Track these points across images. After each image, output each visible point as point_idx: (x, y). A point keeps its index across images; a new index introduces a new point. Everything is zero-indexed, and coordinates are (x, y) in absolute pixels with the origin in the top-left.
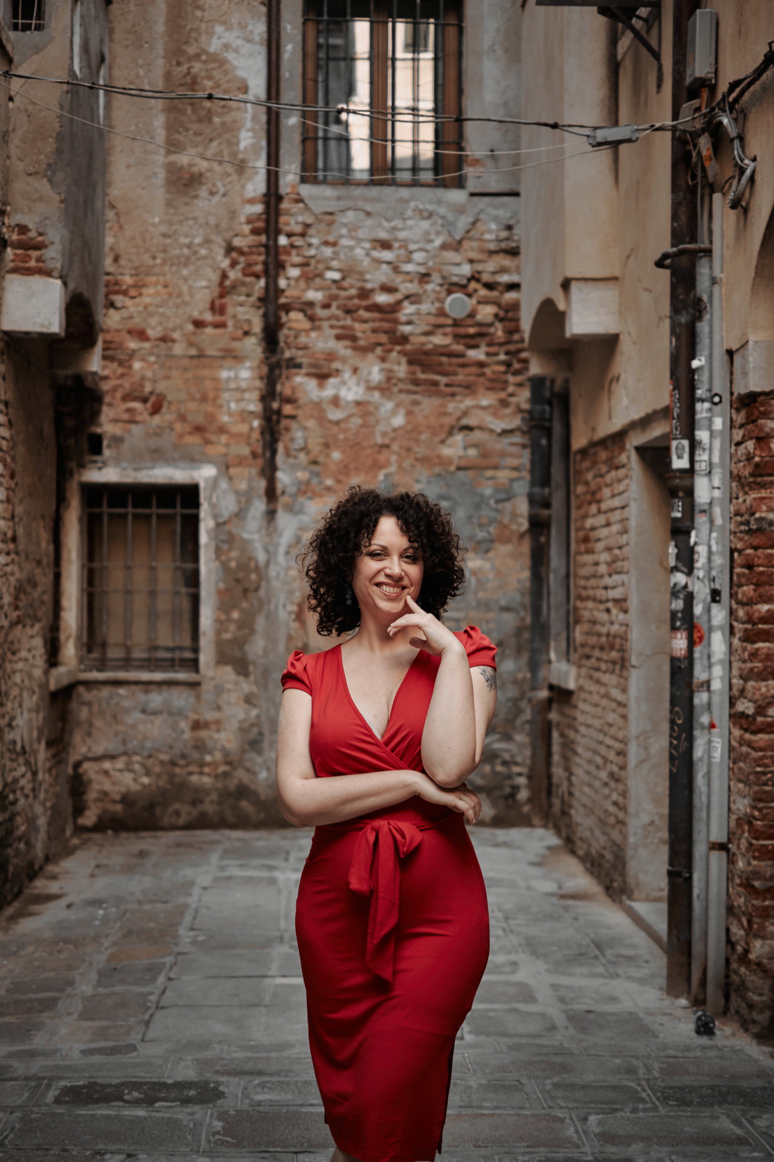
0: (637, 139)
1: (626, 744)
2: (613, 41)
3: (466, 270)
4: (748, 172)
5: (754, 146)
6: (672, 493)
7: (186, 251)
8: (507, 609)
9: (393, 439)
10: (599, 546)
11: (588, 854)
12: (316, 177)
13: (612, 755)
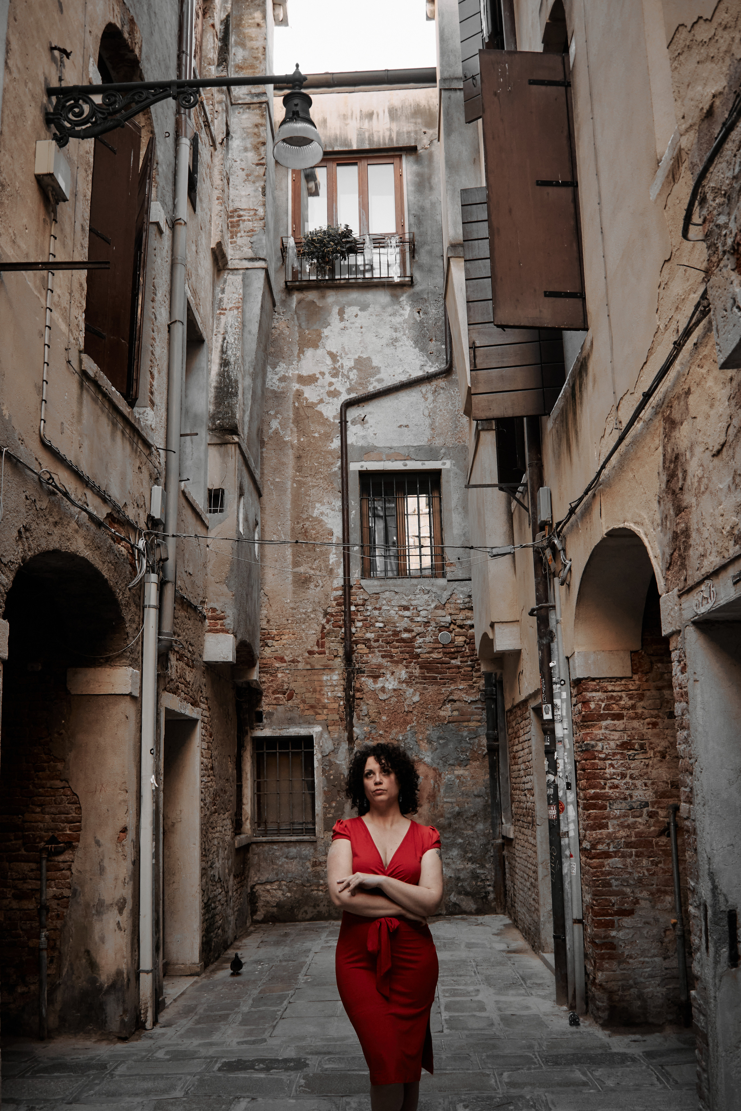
0: (514, 552)
1: (537, 867)
2: (509, 503)
3: (448, 619)
4: (568, 567)
5: (570, 554)
6: (545, 732)
7: (304, 616)
8: (478, 796)
9: (414, 708)
10: (520, 761)
11: (524, 928)
12: (370, 576)
13: (531, 874)
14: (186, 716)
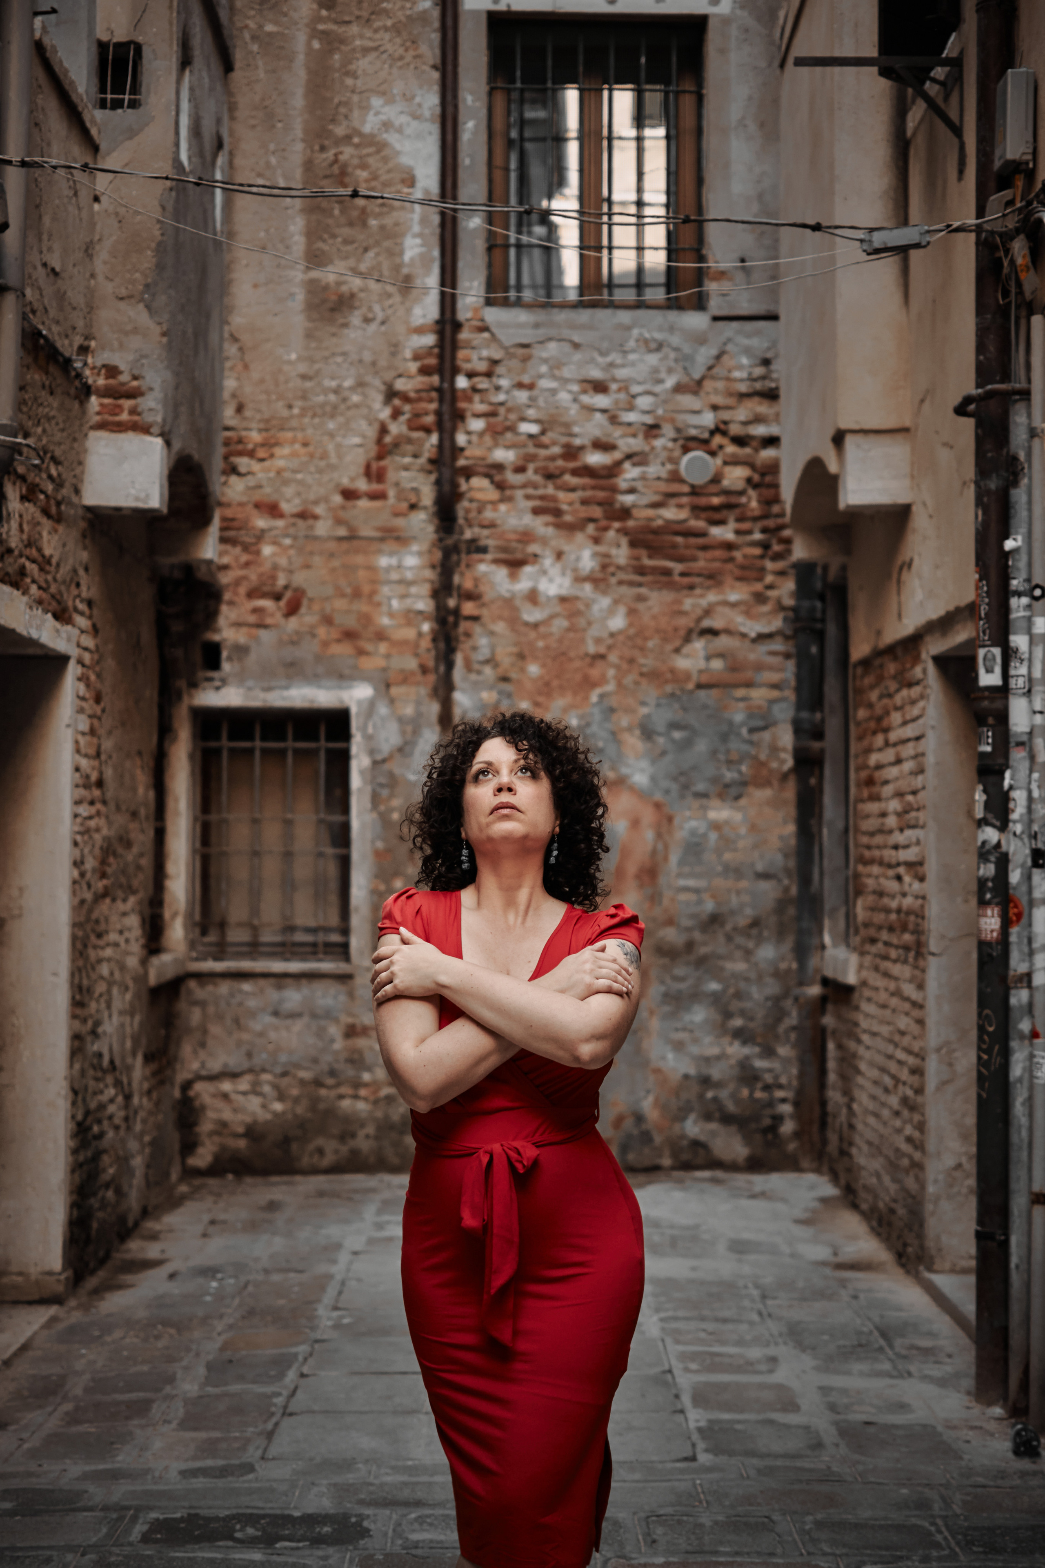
0: (928, 243)
1: (923, 1059)
2: (902, 112)
3: (708, 419)
6: (980, 719)
7: (332, 397)
8: (765, 876)
9: (610, 648)
10: (887, 790)
11: (874, 1209)
12: (507, 298)
13: (904, 1075)
14: (43, 646)
